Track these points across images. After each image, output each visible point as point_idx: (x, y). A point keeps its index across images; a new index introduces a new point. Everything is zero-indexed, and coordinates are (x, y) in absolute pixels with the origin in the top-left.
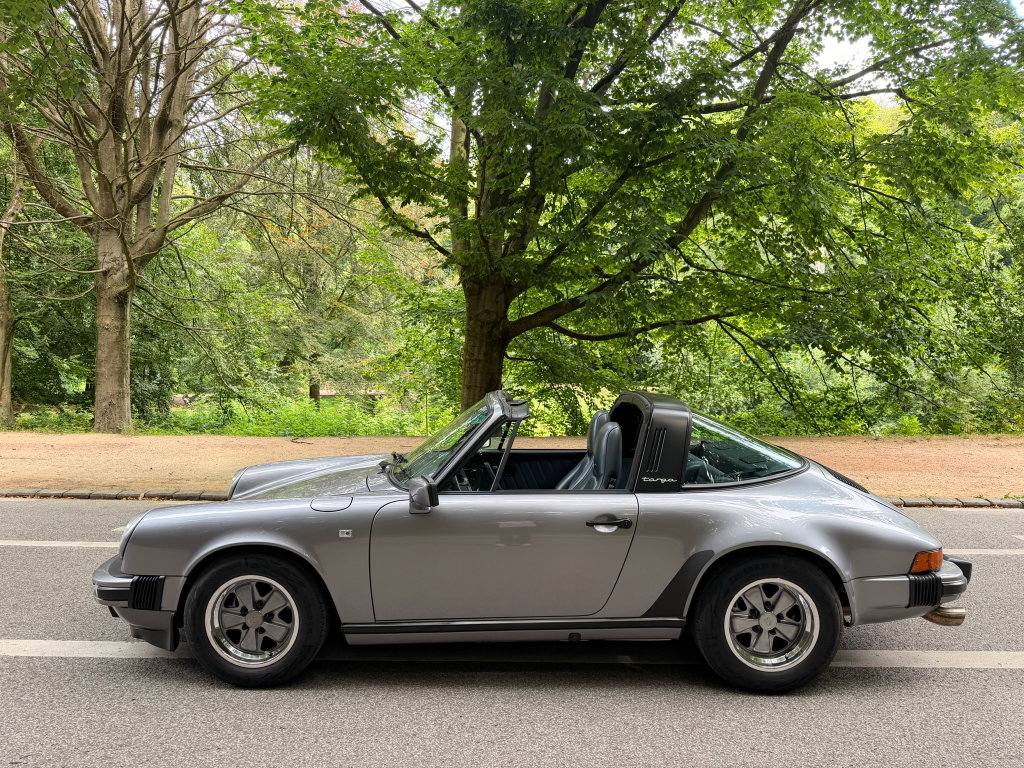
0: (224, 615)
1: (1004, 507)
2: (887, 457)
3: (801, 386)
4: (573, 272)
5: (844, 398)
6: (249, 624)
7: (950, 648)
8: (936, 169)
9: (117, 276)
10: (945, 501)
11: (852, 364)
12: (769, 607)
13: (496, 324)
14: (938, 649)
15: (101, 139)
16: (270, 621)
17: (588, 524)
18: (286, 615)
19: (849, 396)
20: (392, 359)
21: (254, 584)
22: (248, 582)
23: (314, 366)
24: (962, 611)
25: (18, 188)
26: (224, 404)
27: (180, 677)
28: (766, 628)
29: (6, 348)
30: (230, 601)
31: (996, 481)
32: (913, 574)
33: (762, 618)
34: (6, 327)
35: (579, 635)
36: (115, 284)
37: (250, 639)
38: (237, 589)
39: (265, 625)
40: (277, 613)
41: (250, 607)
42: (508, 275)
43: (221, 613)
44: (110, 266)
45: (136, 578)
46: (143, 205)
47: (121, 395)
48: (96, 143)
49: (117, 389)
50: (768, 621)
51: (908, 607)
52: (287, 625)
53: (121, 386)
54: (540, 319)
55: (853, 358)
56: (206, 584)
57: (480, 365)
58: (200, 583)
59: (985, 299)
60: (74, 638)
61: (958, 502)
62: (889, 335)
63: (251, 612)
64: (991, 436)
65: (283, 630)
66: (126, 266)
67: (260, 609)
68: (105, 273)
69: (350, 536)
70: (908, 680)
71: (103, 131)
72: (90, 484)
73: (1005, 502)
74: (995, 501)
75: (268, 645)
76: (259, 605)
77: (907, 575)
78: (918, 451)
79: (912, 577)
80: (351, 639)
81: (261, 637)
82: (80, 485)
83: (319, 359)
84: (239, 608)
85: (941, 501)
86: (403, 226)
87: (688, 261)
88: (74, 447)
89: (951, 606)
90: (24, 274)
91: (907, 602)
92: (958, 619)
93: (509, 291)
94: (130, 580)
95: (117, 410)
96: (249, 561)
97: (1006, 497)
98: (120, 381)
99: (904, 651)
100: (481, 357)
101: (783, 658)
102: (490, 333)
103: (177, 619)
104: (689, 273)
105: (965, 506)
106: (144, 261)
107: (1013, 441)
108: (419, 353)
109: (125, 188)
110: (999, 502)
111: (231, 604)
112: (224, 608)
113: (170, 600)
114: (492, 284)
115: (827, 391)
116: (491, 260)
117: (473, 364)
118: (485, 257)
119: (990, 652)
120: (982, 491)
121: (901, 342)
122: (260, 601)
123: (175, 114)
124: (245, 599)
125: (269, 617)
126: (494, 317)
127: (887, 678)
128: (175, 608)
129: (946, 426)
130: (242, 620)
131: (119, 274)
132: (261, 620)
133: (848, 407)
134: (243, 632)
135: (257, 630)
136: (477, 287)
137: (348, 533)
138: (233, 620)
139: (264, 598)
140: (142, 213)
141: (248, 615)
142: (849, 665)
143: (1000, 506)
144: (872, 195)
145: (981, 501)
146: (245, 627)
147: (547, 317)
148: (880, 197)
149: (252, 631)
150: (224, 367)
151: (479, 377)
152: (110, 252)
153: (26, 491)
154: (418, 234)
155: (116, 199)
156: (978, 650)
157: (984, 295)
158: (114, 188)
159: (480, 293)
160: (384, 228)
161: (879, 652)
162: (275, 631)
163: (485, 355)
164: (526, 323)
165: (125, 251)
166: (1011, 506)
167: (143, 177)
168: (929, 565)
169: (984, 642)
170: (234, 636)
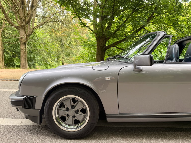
0: (60, 111)
4: (120, 35)
6: (69, 114)
9: (24, 39)
13: (103, 47)
15: (19, 9)
16: (77, 113)
18: (84, 111)
20: (79, 57)
21: (71, 99)
22: (69, 98)
23: (63, 59)
25: (4, 23)
26: (46, 66)
27: (43, 134)
29: (3, 55)
30: (62, 105)
34: (3, 50)
36: (24, 40)
37: (70, 120)
38: (64, 101)
39: (76, 115)
40: (80, 110)
41: (70, 108)
42: (106, 35)
43: (58, 110)
44: (22, 36)
45: (25, 97)
46: (29, 24)
47: (26, 63)
48: (19, 10)
49: (25, 62)
52: (84, 114)
53: (26, 61)
54: (113, 45)
56: (52, 99)
57: (100, 56)
58: (50, 99)
60: (7, 118)
63: (70, 110)
65: (82, 117)
66: (26, 36)
67: (74, 108)
68: (21, 38)
69: (110, 79)
71: (20, 7)
72: (18, 78)
75: (77, 122)
76: (73, 107)
80: (109, 120)
81: (74, 119)
82: (15, 78)
83: (64, 58)
84: (65, 108)
86: (84, 25)
88: (15, 71)
90: (6, 40)
93: (106, 39)
94: (23, 98)
95: (25, 66)
96: (70, 89)
98: (25, 60)
100: (100, 54)
102: (102, 48)
103: (42, 112)
106: (29, 35)
108: (84, 56)
109: (25, 20)
111: (62, 107)
112: (59, 108)
113: (38, 105)
114: (103, 38)
116: (103, 32)
117: (98, 55)
118: (102, 31)
122: (73, 105)
123: (35, 4)
124: (68, 104)
125: (77, 112)
126: (103, 45)
128: (40, 108)
130: (67, 113)
131: (24, 38)
132: (74, 113)
134: (67, 118)
135: (72, 117)
136: (99, 38)
137: (109, 79)
138: (63, 113)
139: (75, 104)
140: (29, 25)
141: (69, 111)
146: (68, 115)
147: (114, 45)
149: (71, 117)
150: (46, 59)
151: (100, 58)
152: (22, 34)
153: (3, 79)
154: (87, 27)
155: (23, 22)
158: (23, 20)
159: (100, 40)
160: (80, 25)
162: (79, 117)
163: (101, 53)
164: (110, 46)
165: (25, 33)
167: (29, 18)
170: (63, 119)
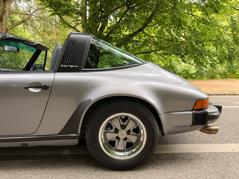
1: (229, 95)
2: (196, 84)
3: (177, 70)
5: (187, 73)
7: (211, 142)
8: (212, 5)
10: (212, 94)
11: (190, 64)
12: (123, 127)
14: (206, 143)
17: (25, 88)
19: (189, 72)
24: (217, 127)
28: (122, 138)
31: (226, 89)
32: (194, 110)
33: (119, 133)
35: (26, 144)
50: (122, 134)
51: (192, 126)
55: (190, 62)
59: (224, 45)
61: (215, 94)
62: (198, 52)
64: (224, 79)
70: (191, 159)
73: (229, 94)
74: (226, 94)
77: (191, 111)
78: (205, 83)
79: (194, 112)
85: (210, 94)
87: (145, 34)
89: (212, 125)
91: (191, 124)
92: (216, 131)
97: (229, 92)
99: (192, 144)
101: (130, 152)
104: (146, 38)
105: (217, 95)
107: (231, 80)
110: (228, 94)
115: (183, 71)
119: (228, 144)
120: (222, 91)
121: (202, 55)
127: (182, 159)
129: (213, 78)
133: (188, 75)
142: (167, 152)
143: (228, 95)
144: (195, 17)
145: (222, 94)
148: (197, 18)
156: (223, 143)
157: (223, 44)
161: (181, 145)
166: (231, 95)
168: (203, 106)
169: (225, 140)
